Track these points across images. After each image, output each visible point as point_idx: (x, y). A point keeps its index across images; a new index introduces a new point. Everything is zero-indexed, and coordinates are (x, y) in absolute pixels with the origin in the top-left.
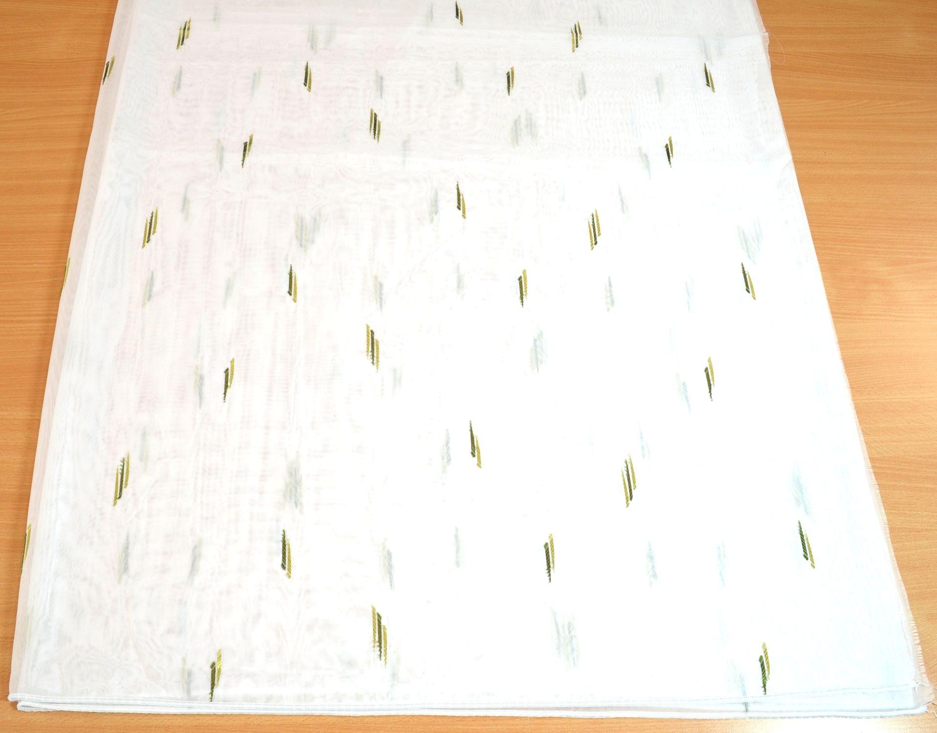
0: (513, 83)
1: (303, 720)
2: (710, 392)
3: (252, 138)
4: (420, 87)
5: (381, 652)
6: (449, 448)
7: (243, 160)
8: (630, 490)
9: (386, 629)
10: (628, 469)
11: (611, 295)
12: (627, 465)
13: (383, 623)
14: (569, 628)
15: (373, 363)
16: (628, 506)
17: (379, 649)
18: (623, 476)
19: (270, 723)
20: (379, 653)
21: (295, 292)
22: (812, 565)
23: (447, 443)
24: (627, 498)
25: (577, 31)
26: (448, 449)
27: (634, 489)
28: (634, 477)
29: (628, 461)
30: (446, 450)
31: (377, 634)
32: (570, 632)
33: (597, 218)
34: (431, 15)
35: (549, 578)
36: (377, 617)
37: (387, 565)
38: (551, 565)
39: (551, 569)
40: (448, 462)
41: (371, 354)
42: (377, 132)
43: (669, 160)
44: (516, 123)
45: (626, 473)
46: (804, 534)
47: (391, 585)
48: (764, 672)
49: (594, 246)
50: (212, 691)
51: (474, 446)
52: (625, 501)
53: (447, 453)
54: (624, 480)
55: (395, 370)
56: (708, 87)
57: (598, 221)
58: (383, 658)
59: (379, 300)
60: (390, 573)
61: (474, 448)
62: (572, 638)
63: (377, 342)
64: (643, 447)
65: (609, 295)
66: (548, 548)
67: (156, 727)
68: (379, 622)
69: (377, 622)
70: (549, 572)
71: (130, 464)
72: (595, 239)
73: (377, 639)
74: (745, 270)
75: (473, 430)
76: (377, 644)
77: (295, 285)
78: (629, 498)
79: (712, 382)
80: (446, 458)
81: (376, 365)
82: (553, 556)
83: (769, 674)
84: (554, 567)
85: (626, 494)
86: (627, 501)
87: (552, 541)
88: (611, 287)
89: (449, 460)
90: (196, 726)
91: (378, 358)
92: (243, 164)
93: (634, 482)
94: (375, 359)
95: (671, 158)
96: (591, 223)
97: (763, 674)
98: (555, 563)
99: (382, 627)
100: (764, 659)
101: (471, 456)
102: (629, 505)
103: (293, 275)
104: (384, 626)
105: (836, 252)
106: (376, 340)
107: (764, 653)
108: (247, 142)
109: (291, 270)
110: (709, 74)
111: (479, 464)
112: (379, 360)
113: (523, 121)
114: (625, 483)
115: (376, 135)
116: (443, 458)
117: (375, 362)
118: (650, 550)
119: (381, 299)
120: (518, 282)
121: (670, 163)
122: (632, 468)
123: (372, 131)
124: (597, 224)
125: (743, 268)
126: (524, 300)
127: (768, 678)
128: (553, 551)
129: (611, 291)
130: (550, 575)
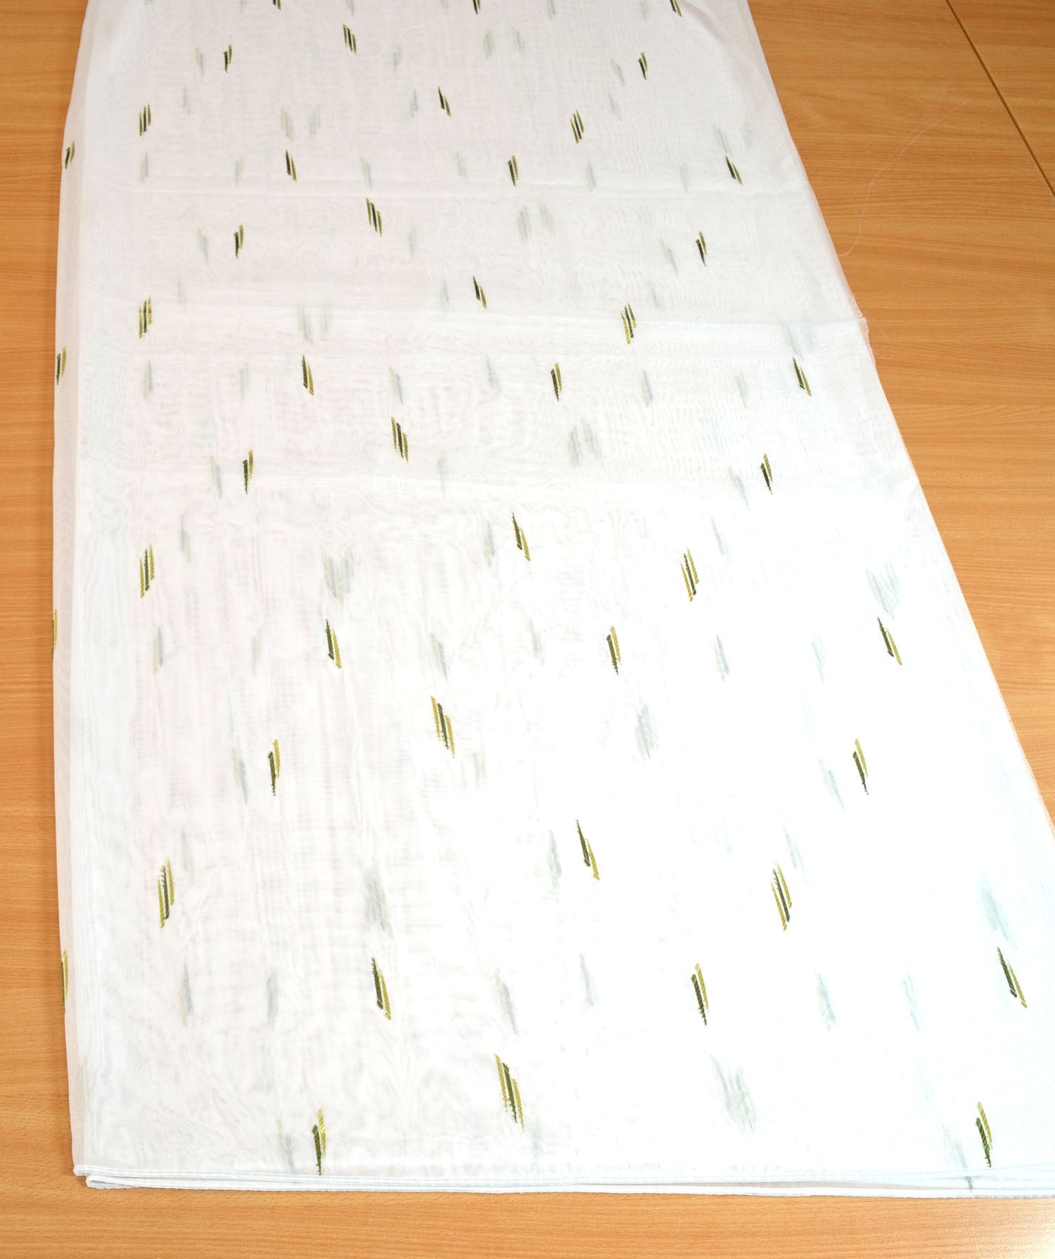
0: (560, 385)
1: (434, 1198)
2: (864, 783)
3: (252, 456)
4: (447, 389)
5: (515, 1113)
6: (556, 854)
7: (246, 484)
8: (786, 909)
9: (516, 1083)
10: (778, 881)
11: (724, 660)
12: (777, 877)
13: (512, 1075)
14: (738, 1082)
15: (447, 746)
16: (785, 928)
17: (512, 1108)
18: (774, 890)
19: (396, 1202)
20: (513, 1114)
21: (338, 655)
22: (1023, 1004)
23: (554, 849)
24: (783, 918)
25: (629, 317)
26: (556, 856)
27: (790, 907)
28: (787, 892)
29: (777, 870)
30: (553, 856)
31: (507, 1090)
32: (740, 1088)
33: (691, 560)
34: (445, 295)
35: (703, 1019)
36: (503, 1068)
37: (504, 1002)
38: (704, 1003)
39: (704, 1008)
40: (558, 872)
41: (442, 734)
42: (403, 448)
43: (769, 485)
44: (573, 436)
45: (777, 886)
46: (1007, 964)
47: (514, 1029)
48: (985, 1138)
49: (693, 596)
50: (320, 1162)
51: (587, 852)
52: (782, 922)
53: (555, 861)
54: (776, 896)
55: (475, 755)
56: (802, 389)
57: (692, 564)
58: (518, 1119)
59: (441, 665)
60: (510, 1013)
61: (588, 855)
62: (743, 1094)
63: (448, 719)
64: (792, 855)
65: (721, 658)
66: (697, 982)
67: (258, 1208)
68: (508, 1076)
69: (504, 1074)
70: (703, 1011)
71: (173, 874)
72: (694, 587)
73: (508, 1097)
74: (883, 626)
75: (582, 831)
76: (509, 1102)
77: (336, 645)
78: (786, 918)
79: (864, 771)
80: (555, 866)
81: (450, 748)
82: (704, 992)
83: (991, 1141)
84: (707, 1006)
85: (781, 914)
86: (784, 922)
87: (700, 973)
88: (722, 649)
89: (559, 870)
90: (306, 1206)
91: (451, 739)
92: (246, 489)
93: (789, 898)
94: (448, 740)
95: (770, 482)
96: (685, 567)
97: (983, 1141)
98: (708, 1000)
99: (512, 1081)
100: (982, 1122)
101: (585, 864)
102: (787, 927)
103: (331, 633)
104: (514, 1080)
105: (991, 604)
106: (446, 717)
107: (982, 1114)
108: (246, 461)
109: (328, 626)
110: (800, 372)
111: (596, 875)
112: (454, 741)
113: (581, 437)
114: (777, 900)
115: (404, 452)
116: (551, 868)
117: (449, 744)
118: (821, 983)
119: (443, 664)
120: (607, 643)
121: (770, 488)
122: (783, 880)
123: (398, 447)
124: (693, 568)
125: (881, 624)
126: (618, 665)
127: (990, 1147)
128: (703, 985)
129: (722, 654)
130: (704, 1016)
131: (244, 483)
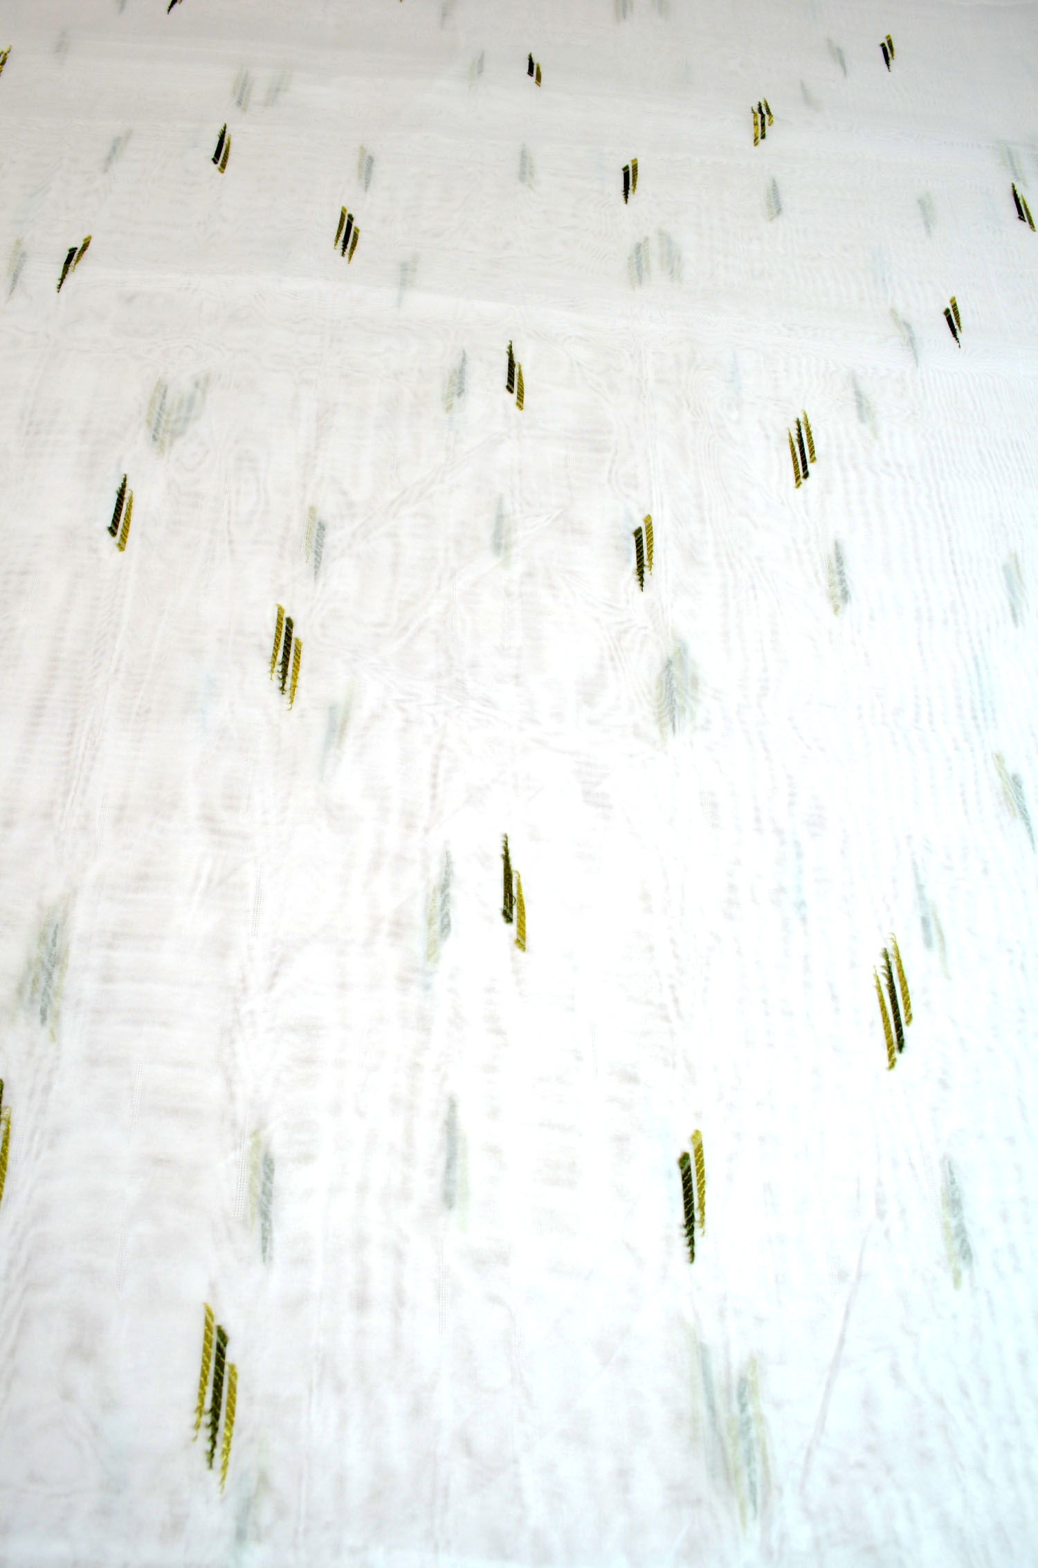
0: (634, 185)
3: (89, 243)
5: (214, 1443)
6: (447, 896)
7: (62, 280)
8: (898, 1026)
9: (235, 1375)
10: (890, 972)
11: (842, 581)
12: (888, 963)
13: (233, 1354)
14: (741, 1395)
15: (282, 689)
16: (892, 1065)
17: (209, 1432)
18: (879, 988)
20: (208, 1446)
21: (126, 529)
23: (444, 887)
24: (890, 1045)
25: (763, 114)
26: (446, 899)
27: (907, 1023)
28: (905, 994)
29: (891, 951)
30: (439, 901)
31: (209, 1389)
32: (743, 1407)
33: (808, 429)
34: (479, 66)
35: (689, 1249)
36: (215, 1337)
37: (259, 1190)
38: (697, 1215)
39: (696, 1225)
40: (443, 930)
41: (280, 668)
42: (349, 245)
43: (954, 336)
44: (639, 250)
45: (886, 982)
47: (264, 1250)
49: (802, 480)
51: (511, 896)
52: (886, 1053)
53: (442, 910)
54: (881, 1000)
55: (332, 708)
56: (1021, 222)
57: (809, 434)
58: (218, 1461)
59: (312, 556)
60: (265, 1215)
61: (511, 902)
62: (747, 1423)
63: (298, 644)
64: (925, 922)
65: (837, 578)
66: (689, 1169)
68: (221, 1352)
69: (213, 1351)
70: (691, 1232)
72: (805, 468)
73: (208, 1404)
75: (511, 855)
76: (207, 1419)
77: (128, 516)
78: (895, 1045)
80: (438, 920)
81: (288, 694)
82: (701, 1189)
84: (702, 1221)
85: (888, 1034)
86: (891, 1053)
87: (699, 1150)
88: (842, 564)
89: (446, 927)
91: (295, 678)
92: (60, 285)
93: (907, 1006)
94: (289, 680)
95: (957, 332)
96: (795, 437)
98: (706, 1209)
99: (227, 1368)
101: (501, 919)
102: (897, 1065)
103: (127, 496)
104: (232, 1367)
106: (297, 640)
108: (76, 249)
109: (124, 486)
110: (1021, 201)
111: (521, 942)
112: (299, 683)
113: (654, 247)
114: (883, 1008)
115: (348, 250)
116: (430, 922)
117: (287, 686)
118: (953, 1182)
119: (318, 554)
120: (633, 540)
121: (957, 340)
122: (900, 970)
123: (340, 243)
124: (808, 442)
126: (645, 578)
128: (701, 1175)
129: (841, 573)
130: (691, 1243)
131: (60, 276)
